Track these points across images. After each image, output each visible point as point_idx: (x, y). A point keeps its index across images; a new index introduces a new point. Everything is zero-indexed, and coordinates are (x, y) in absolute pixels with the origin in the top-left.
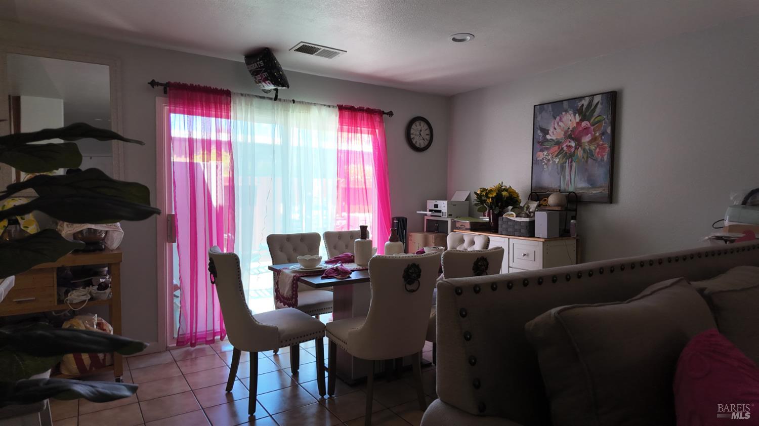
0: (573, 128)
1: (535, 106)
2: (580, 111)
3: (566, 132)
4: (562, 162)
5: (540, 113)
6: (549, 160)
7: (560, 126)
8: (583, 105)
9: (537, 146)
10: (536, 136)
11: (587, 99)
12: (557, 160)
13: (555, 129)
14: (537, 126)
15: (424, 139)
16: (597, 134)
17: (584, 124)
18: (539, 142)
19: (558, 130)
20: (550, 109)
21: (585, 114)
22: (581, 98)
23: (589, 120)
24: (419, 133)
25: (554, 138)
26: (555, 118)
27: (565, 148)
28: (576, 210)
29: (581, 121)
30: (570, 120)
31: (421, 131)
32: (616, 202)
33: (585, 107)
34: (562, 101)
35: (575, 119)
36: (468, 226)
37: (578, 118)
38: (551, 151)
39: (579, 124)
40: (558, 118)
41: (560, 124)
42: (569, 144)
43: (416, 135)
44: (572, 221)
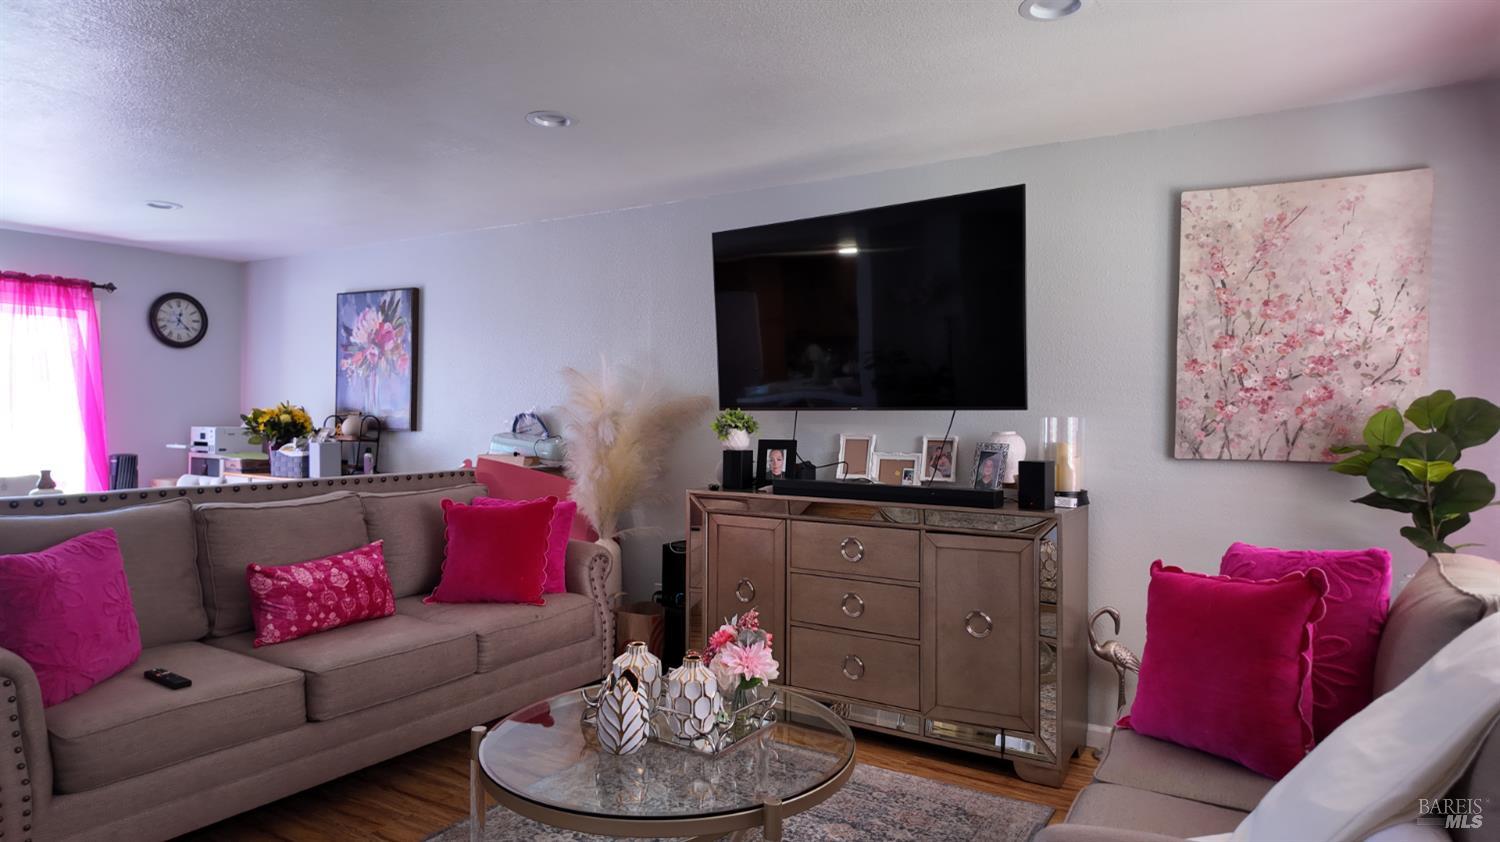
0: (377, 330)
1: (338, 295)
2: (382, 308)
3: (370, 335)
4: (366, 374)
5: (344, 304)
6: (353, 372)
7: (363, 326)
8: (385, 302)
9: (341, 350)
10: (340, 338)
11: (389, 293)
12: (361, 372)
13: (359, 329)
14: (340, 323)
15: (187, 329)
16: (399, 341)
17: (387, 326)
18: (343, 346)
19: (362, 331)
20: (353, 301)
21: (387, 311)
22: (383, 292)
23: (391, 321)
24: (178, 320)
25: (358, 341)
26: (358, 314)
27: (369, 357)
28: (377, 440)
29: (385, 321)
30: (373, 318)
31: (180, 315)
32: (420, 430)
33: (387, 304)
34: (365, 293)
35: (378, 318)
36: (239, 466)
37: (381, 318)
38: (355, 359)
39: (381, 325)
40: (361, 315)
41: (364, 322)
42: (373, 351)
43: (169, 321)
44: (367, 455)
